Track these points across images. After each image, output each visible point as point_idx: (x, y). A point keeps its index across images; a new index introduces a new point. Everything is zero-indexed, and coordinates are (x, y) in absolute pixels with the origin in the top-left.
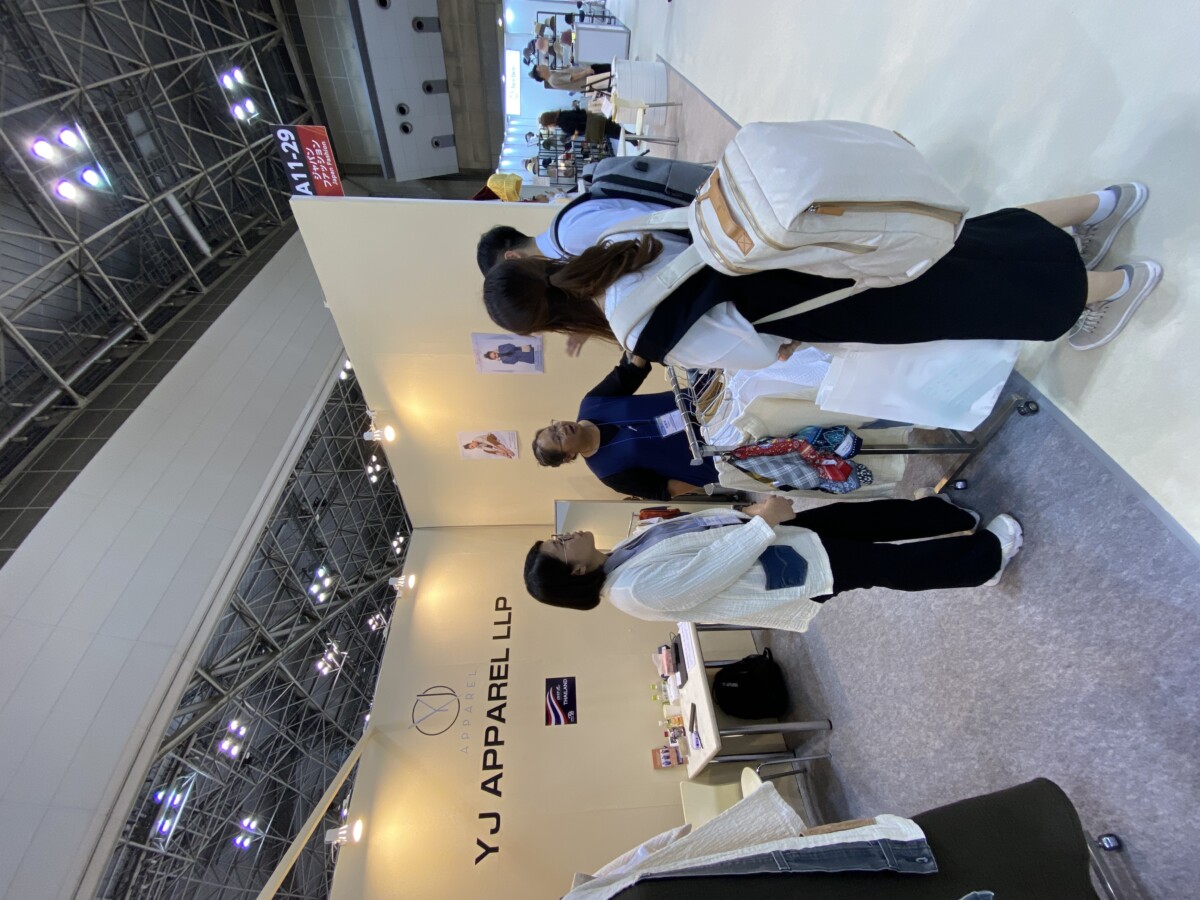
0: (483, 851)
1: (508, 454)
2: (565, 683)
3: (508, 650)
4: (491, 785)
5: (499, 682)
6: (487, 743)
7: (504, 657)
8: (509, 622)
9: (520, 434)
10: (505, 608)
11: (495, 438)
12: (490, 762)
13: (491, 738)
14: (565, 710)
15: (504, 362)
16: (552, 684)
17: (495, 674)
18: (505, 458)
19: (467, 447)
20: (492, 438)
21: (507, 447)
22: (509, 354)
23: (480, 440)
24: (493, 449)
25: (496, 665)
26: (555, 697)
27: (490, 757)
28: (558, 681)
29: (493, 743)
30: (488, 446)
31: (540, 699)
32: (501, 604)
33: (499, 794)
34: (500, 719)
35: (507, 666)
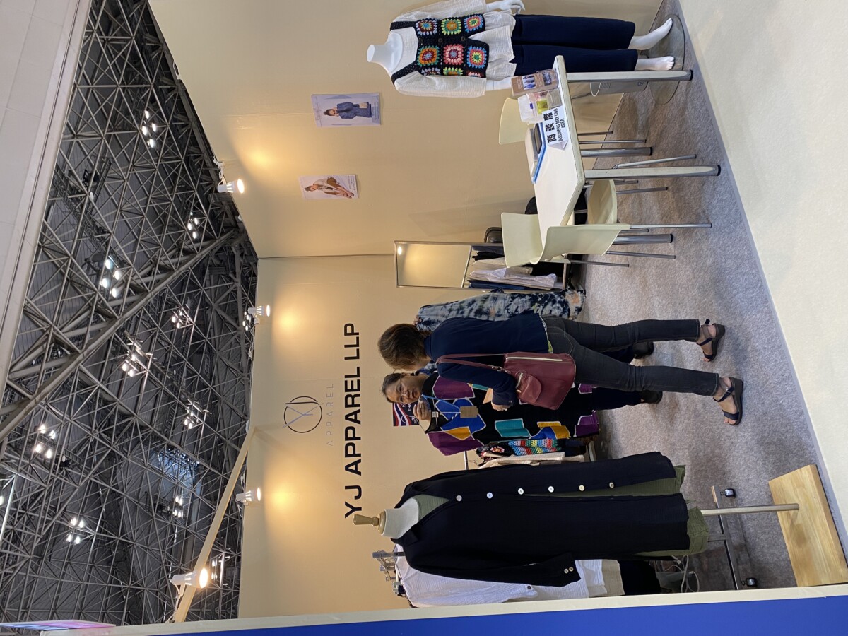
0: (350, 510)
3: (358, 368)
4: (353, 468)
5: (353, 393)
7: (356, 374)
8: (357, 345)
10: (353, 333)
11: (335, 181)
13: (351, 435)
15: (343, 117)
17: (349, 387)
20: (332, 181)
21: (346, 189)
22: (347, 111)
23: (321, 183)
24: (333, 190)
25: (349, 380)
30: (328, 188)
32: (349, 330)
33: (359, 473)
34: (356, 421)
35: (358, 381)
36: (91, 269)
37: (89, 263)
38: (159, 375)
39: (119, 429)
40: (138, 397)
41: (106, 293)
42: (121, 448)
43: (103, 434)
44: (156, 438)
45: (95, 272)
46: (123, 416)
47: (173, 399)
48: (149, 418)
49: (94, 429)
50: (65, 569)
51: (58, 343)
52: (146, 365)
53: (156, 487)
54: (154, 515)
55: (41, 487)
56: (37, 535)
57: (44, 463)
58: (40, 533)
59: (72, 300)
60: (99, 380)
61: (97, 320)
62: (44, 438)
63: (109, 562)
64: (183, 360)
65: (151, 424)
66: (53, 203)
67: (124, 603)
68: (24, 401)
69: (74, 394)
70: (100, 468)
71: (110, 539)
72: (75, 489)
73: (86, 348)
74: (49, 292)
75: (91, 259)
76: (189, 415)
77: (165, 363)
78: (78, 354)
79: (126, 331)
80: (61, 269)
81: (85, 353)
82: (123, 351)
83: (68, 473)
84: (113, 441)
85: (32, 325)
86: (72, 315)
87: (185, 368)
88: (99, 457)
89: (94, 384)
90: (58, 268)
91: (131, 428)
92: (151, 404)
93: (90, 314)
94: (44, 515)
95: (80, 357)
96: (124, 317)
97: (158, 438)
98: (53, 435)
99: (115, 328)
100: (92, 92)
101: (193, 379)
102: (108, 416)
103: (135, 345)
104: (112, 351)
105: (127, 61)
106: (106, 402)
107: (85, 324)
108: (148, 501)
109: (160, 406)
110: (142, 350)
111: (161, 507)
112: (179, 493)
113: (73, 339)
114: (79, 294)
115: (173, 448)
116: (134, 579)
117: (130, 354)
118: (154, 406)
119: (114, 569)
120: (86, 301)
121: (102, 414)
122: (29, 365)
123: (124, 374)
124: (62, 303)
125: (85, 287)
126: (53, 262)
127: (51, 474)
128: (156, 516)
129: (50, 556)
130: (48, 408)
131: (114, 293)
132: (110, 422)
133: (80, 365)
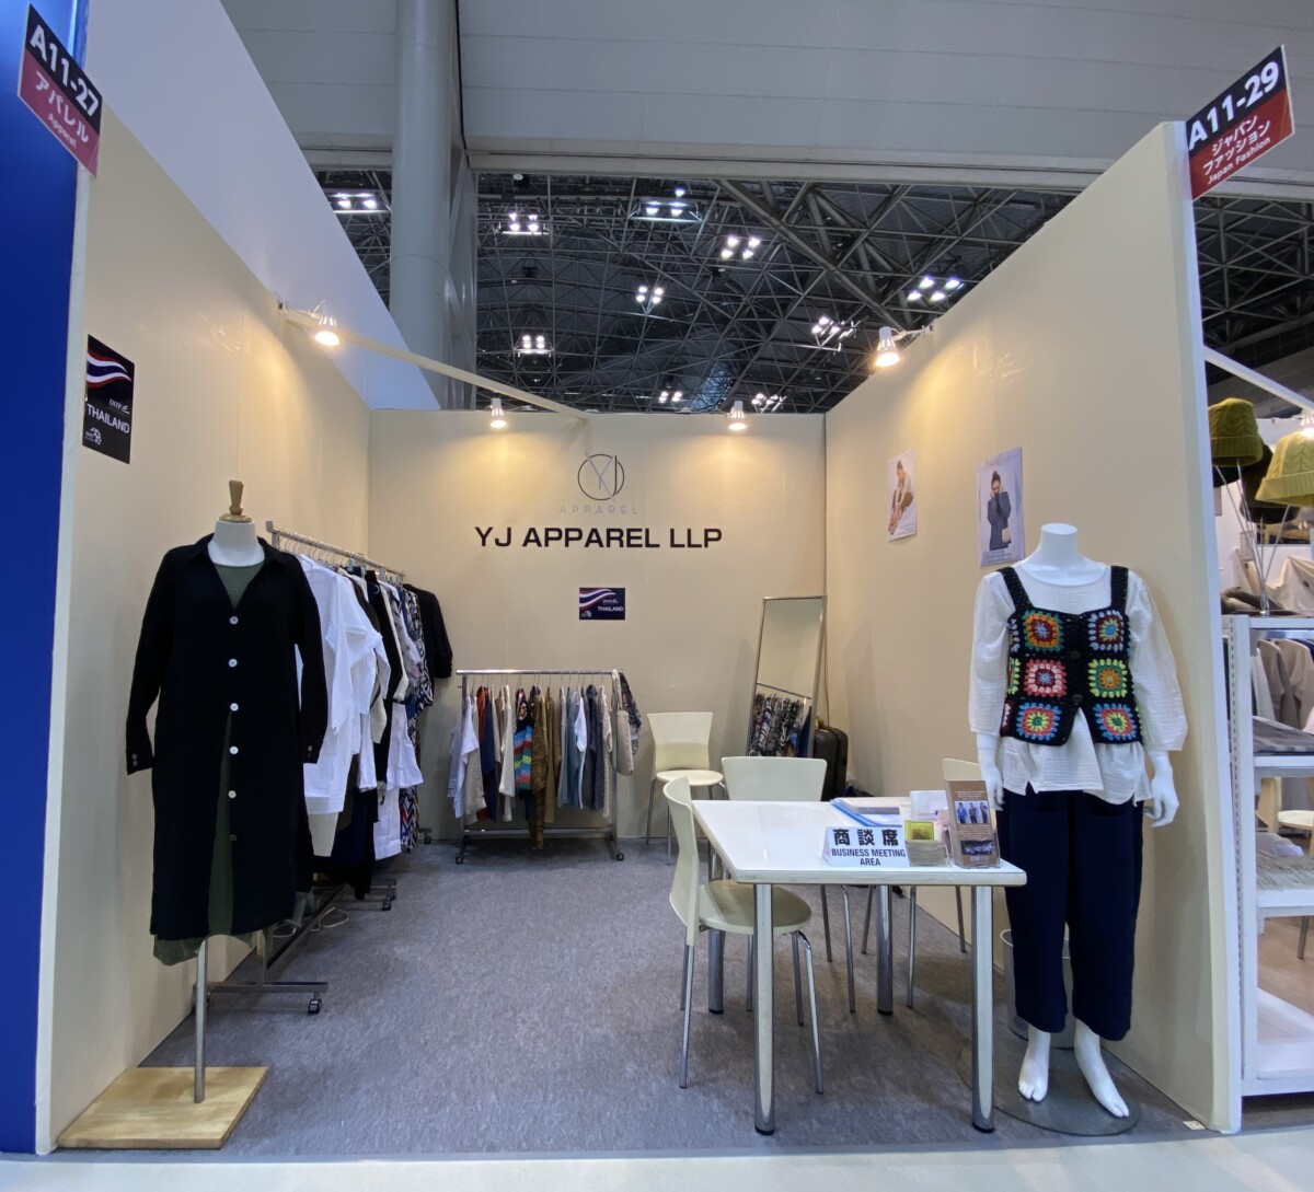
0: (484, 533)
1: (893, 525)
2: (619, 609)
3: (658, 546)
4: (532, 537)
5: (625, 538)
6: (567, 530)
7: (651, 542)
8: (690, 545)
9: (913, 541)
10: (707, 540)
11: (908, 505)
12: (552, 534)
13: (572, 534)
14: (593, 608)
15: (990, 504)
16: (619, 594)
17: (633, 534)
18: (888, 522)
19: (900, 466)
20: (907, 500)
21: (901, 524)
22: (999, 510)
23: (906, 483)
24: (897, 504)
25: (643, 534)
26: (607, 598)
27: (555, 534)
28: (622, 603)
29: (567, 536)
30: (900, 495)
31: (606, 582)
32: (713, 535)
33: (525, 545)
34: (589, 541)
35: (640, 546)
36: (946, 265)
37: (955, 261)
38: (815, 361)
39: (754, 325)
40: (789, 341)
41: (914, 286)
42: (732, 330)
43: (748, 309)
44: (743, 366)
45: (942, 270)
46: (769, 327)
47: (786, 379)
48: (767, 355)
49: (755, 297)
50: (615, 291)
51: (849, 241)
52: (827, 345)
53: (693, 372)
54: (663, 373)
55: (690, 249)
56: (645, 255)
57: (717, 251)
58: (647, 257)
59: (906, 250)
60: (809, 294)
61: (879, 282)
62: (743, 246)
63: (620, 333)
64: (833, 386)
65: (759, 359)
66: (1038, 206)
67: (580, 352)
68: (778, 214)
69: (793, 269)
70: (713, 311)
71: (640, 331)
72: (690, 287)
73: (843, 273)
74: (917, 220)
75: (960, 263)
76: (768, 397)
77: (829, 366)
78: (836, 264)
79: (868, 317)
80: (947, 230)
81: (837, 272)
82: (844, 317)
83: (708, 277)
84: (742, 320)
85: (873, 209)
86: (888, 252)
87: (822, 390)
88: (724, 308)
89: (804, 291)
90: (947, 226)
91: (753, 337)
92: (783, 356)
93: (887, 271)
94: (667, 259)
95: (832, 268)
96: (883, 311)
97: (743, 367)
98: (747, 255)
99: (869, 303)
100: (1213, 233)
101: (810, 399)
102: (769, 311)
103: (851, 330)
104: (843, 304)
105: (1268, 272)
106: (784, 307)
107: (874, 265)
108: (677, 364)
109: (779, 366)
110: (845, 338)
111: (670, 379)
112: (684, 397)
113: (855, 256)
114: (913, 257)
115: (732, 385)
116: (603, 360)
117: (839, 326)
118: (780, 361)
119: (612, 338)
120: (904, 266)
121: (770, 305)
122: (824, 214)
123: (816, 321)
124: (900, 237)
125: (922, 261)
126: (954, 221)
127: (706, 259)
128: (661, 375)
129: (626, 273)
130: (776, 244)
131: (914, 296)
132: (761, 314)
133: (826, 271)
